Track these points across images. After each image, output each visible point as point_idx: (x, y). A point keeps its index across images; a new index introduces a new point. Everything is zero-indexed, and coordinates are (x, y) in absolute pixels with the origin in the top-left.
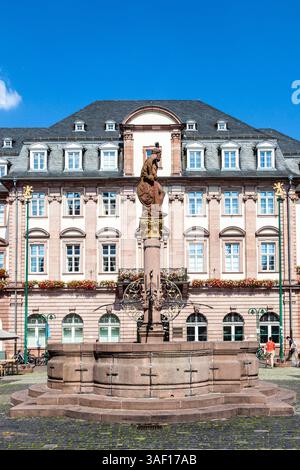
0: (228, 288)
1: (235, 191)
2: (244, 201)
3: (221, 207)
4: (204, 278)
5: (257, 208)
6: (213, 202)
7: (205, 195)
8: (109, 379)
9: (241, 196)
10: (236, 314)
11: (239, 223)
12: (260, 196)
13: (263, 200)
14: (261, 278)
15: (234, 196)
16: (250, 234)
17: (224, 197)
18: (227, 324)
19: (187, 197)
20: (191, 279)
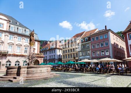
0: (17, 56)
1: (20, 37)
2: (22, 39)
3: (17, 39)
4: (12, 53)
5: (25, 41)
6: (15, 38)
7: (14, 36)
8: (32, 72)
9: (22, 38)
10: (18, 61)
11: (21, 43)
12: (25, 39)
13: (26, 40)
14: (24, 54)
15: (20, 38)
16: (23, 46)
17: (18, 37)
18: (16, 63)
19: (9, 36)
20: (9, 53)
